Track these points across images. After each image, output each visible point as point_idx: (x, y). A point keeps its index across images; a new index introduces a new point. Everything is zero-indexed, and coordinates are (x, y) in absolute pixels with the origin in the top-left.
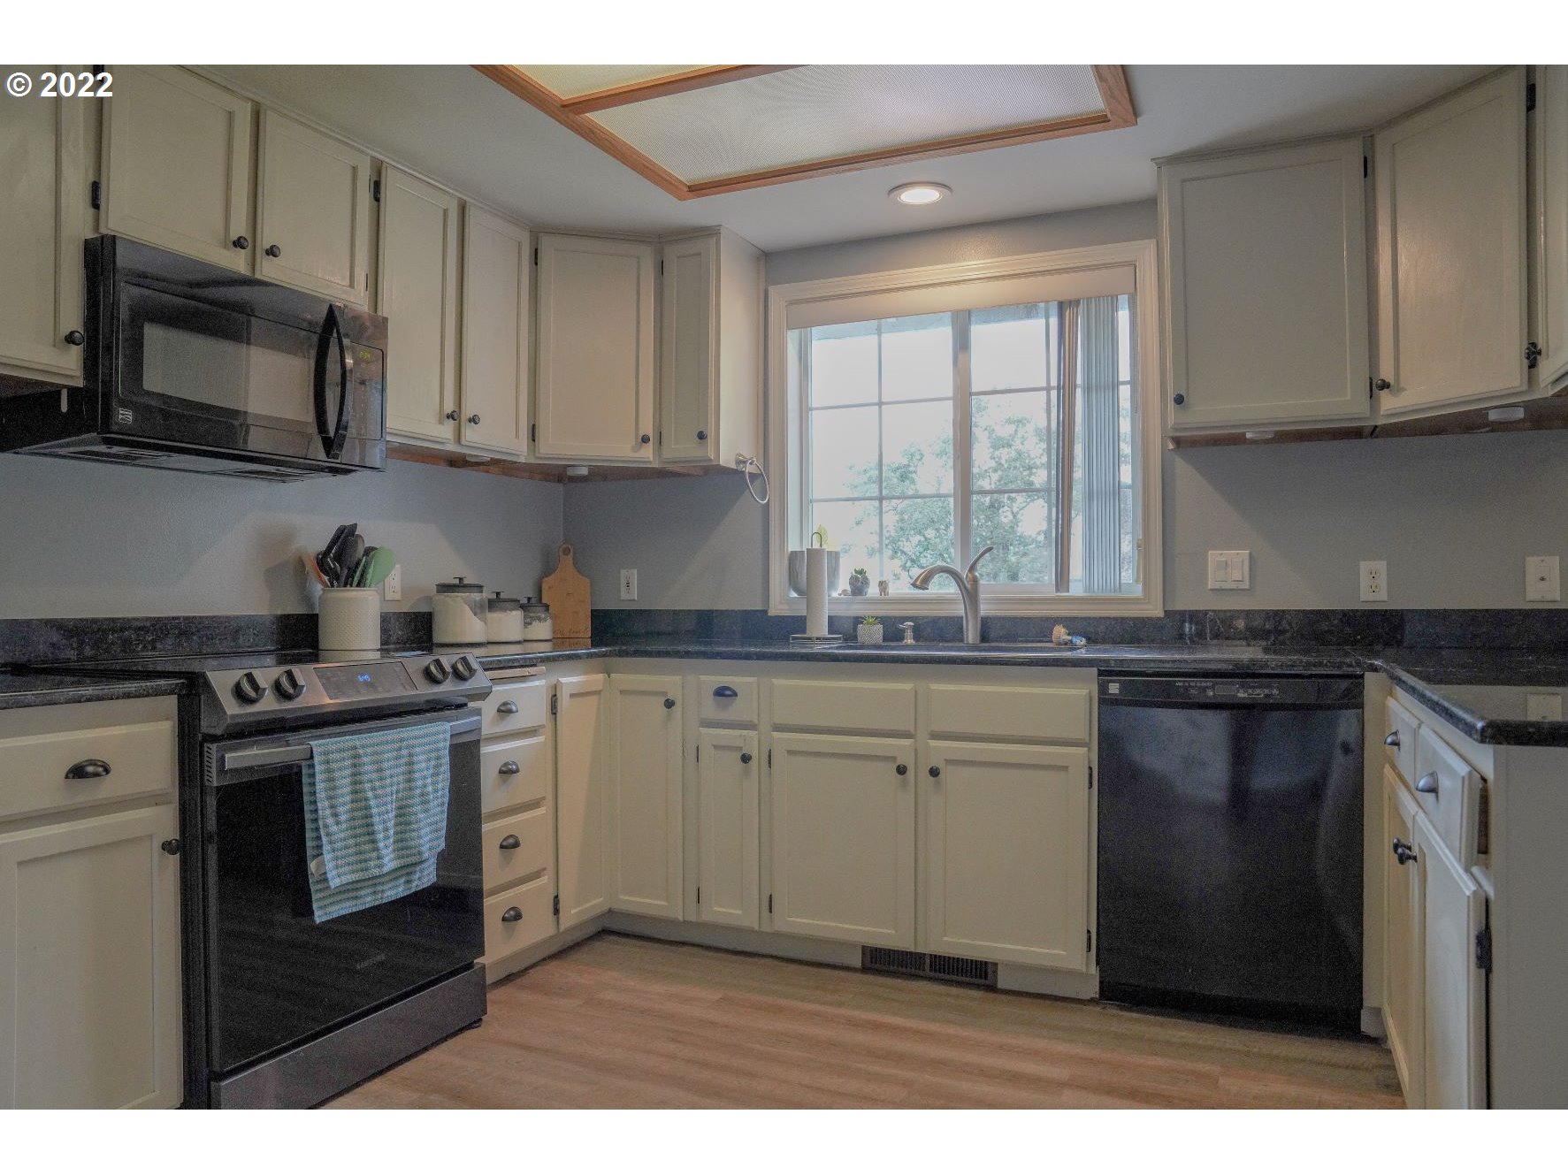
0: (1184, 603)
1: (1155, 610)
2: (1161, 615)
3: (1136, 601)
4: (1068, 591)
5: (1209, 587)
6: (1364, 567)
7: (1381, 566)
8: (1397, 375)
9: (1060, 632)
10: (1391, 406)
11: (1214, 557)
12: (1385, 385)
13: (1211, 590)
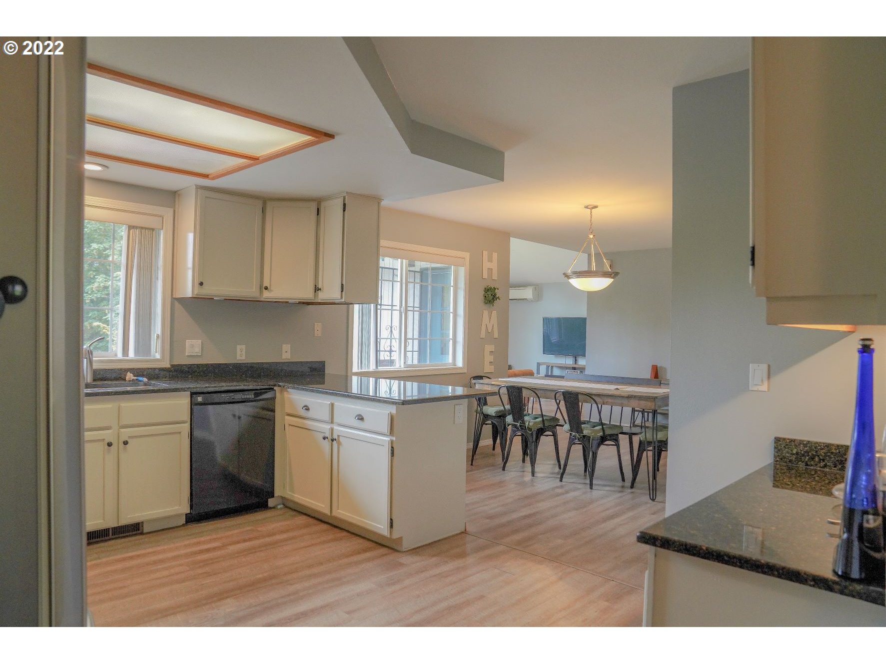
0: (176, 362)
1: (167, 365)
2: (169, 366)
3: (157, 360)
4: (128, 357)
5: (186, 355)
6: (239, 347)
7: (244, 347)
8: (270, 285)
9: (130, 376)
10: (266, 295)
11: (188, 343)
12: (266, 288)
13: (187, 356)
